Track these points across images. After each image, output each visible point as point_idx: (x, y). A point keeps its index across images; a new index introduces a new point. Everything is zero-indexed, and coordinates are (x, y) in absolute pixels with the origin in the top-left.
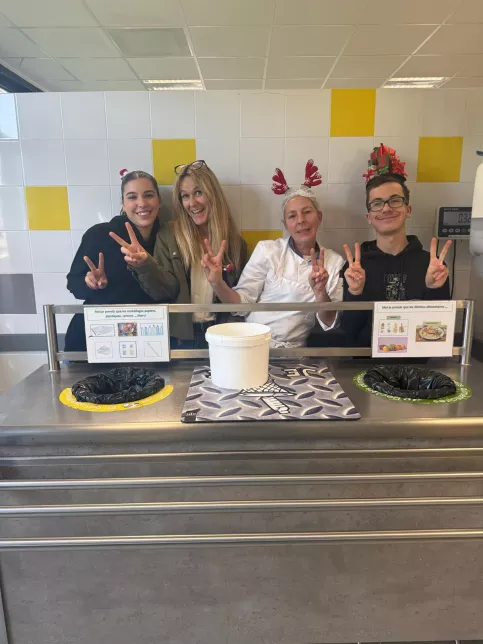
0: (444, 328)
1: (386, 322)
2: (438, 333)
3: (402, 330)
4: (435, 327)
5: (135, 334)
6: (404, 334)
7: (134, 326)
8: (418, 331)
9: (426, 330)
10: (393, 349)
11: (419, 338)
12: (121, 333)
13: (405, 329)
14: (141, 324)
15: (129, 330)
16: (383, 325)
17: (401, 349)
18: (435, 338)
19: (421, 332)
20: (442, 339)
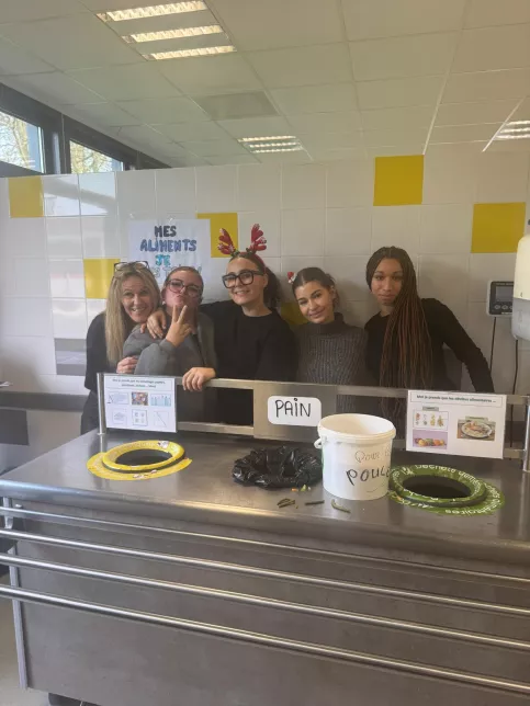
0: (492, 425)
1: (422, 413)
2: (483, 430)
3: (440, 423)
4: (480, 423)
5: (146, 403)
6: (443, 429)
7: (146, 396)
8: (460, 425)
9: (470, 426)
10: (431, 444)
11: (461, 435)
12: (134, 402)
13: (444, 422)
14: (151, 393)
15: (140, 399)
16: (418, 415)
17: (440, 445)
18: (480, 435)
19: (463, 428)
20: (490, 438)
